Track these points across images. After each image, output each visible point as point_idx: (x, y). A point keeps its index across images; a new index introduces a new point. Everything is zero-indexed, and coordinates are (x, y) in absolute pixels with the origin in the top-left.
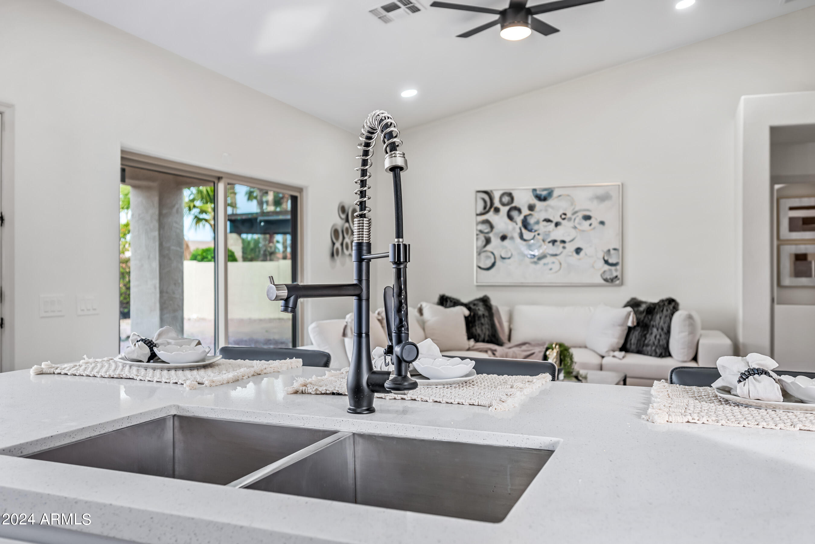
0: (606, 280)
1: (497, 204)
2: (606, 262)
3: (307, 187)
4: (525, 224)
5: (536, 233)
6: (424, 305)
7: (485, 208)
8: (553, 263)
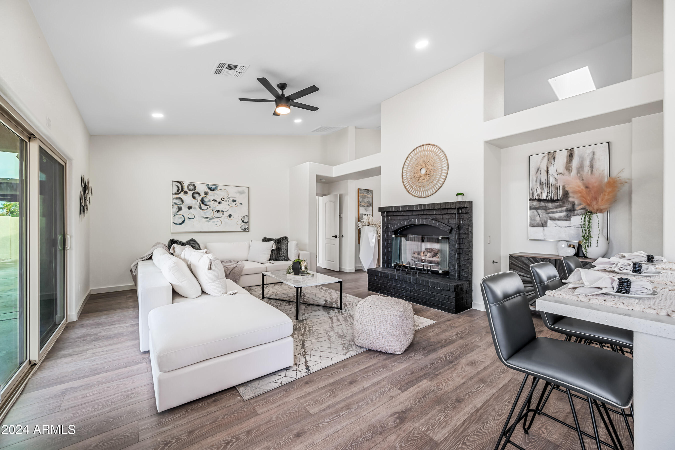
0: (243, 229)
1: (186, 189)
2: (243, 221)
4: (202, 201)
5: (209, 206)
7: (178, 191)
8: (218, 221)
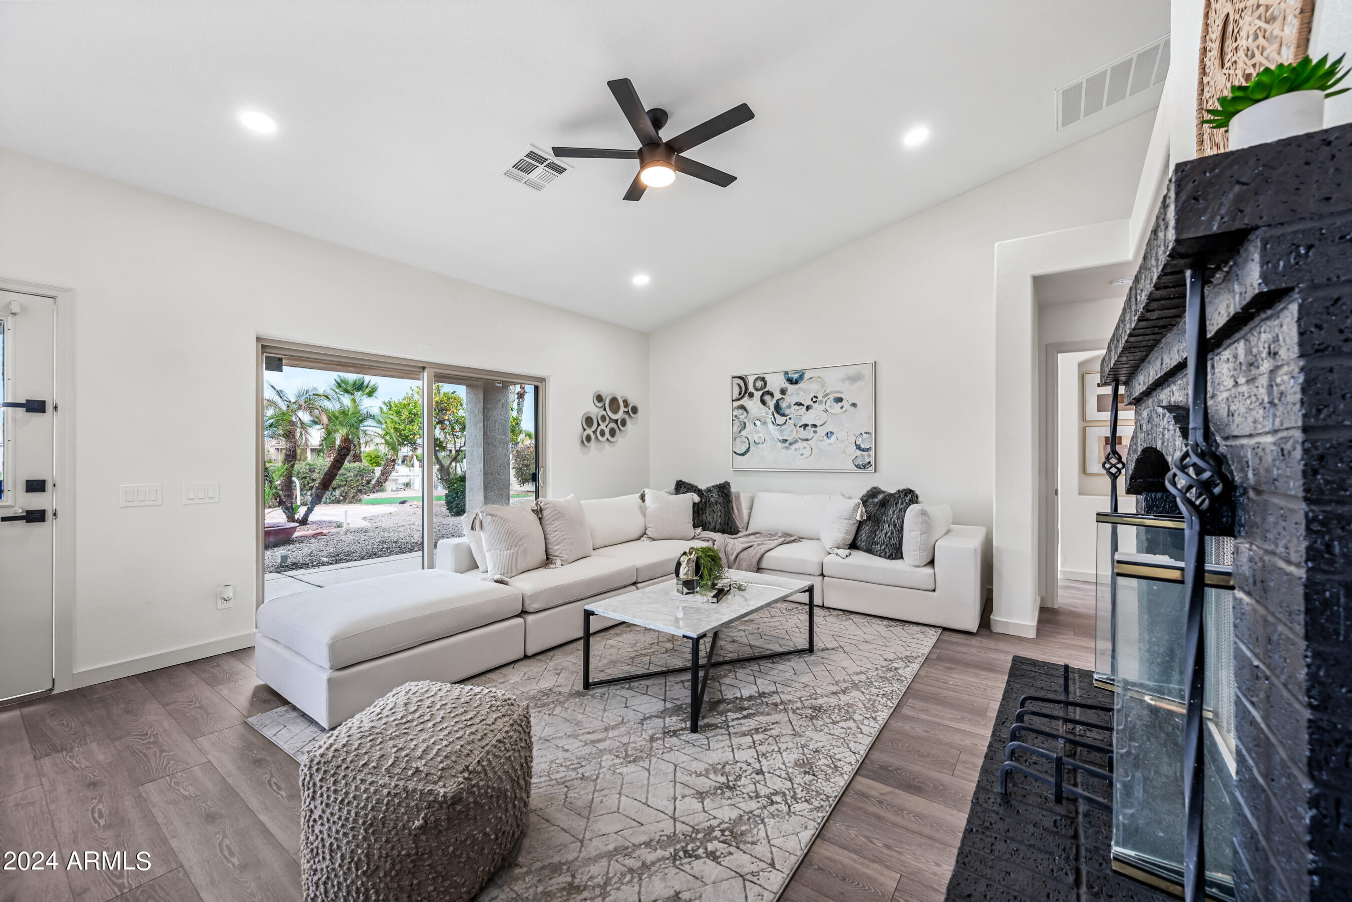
0: (858, 466)
1: (751, 389)
2: (859, 447)
3: (548, 377)
4: (777, 407)
5: (788, 417)
7: (740, 394)
8: (805, 448)
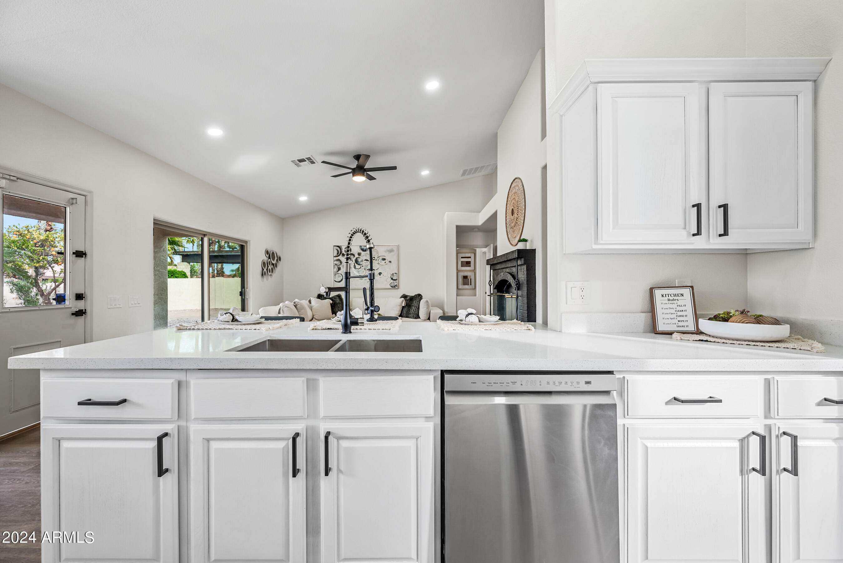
0: (392, 287)
1: (343, 252)
2: (392, 279)
3: (249, 241)
4: (356, 261)
5: (361, 266)
6: (312, 299)
7: (338, 254)
